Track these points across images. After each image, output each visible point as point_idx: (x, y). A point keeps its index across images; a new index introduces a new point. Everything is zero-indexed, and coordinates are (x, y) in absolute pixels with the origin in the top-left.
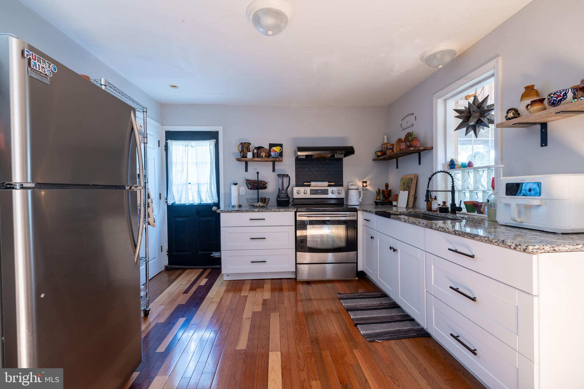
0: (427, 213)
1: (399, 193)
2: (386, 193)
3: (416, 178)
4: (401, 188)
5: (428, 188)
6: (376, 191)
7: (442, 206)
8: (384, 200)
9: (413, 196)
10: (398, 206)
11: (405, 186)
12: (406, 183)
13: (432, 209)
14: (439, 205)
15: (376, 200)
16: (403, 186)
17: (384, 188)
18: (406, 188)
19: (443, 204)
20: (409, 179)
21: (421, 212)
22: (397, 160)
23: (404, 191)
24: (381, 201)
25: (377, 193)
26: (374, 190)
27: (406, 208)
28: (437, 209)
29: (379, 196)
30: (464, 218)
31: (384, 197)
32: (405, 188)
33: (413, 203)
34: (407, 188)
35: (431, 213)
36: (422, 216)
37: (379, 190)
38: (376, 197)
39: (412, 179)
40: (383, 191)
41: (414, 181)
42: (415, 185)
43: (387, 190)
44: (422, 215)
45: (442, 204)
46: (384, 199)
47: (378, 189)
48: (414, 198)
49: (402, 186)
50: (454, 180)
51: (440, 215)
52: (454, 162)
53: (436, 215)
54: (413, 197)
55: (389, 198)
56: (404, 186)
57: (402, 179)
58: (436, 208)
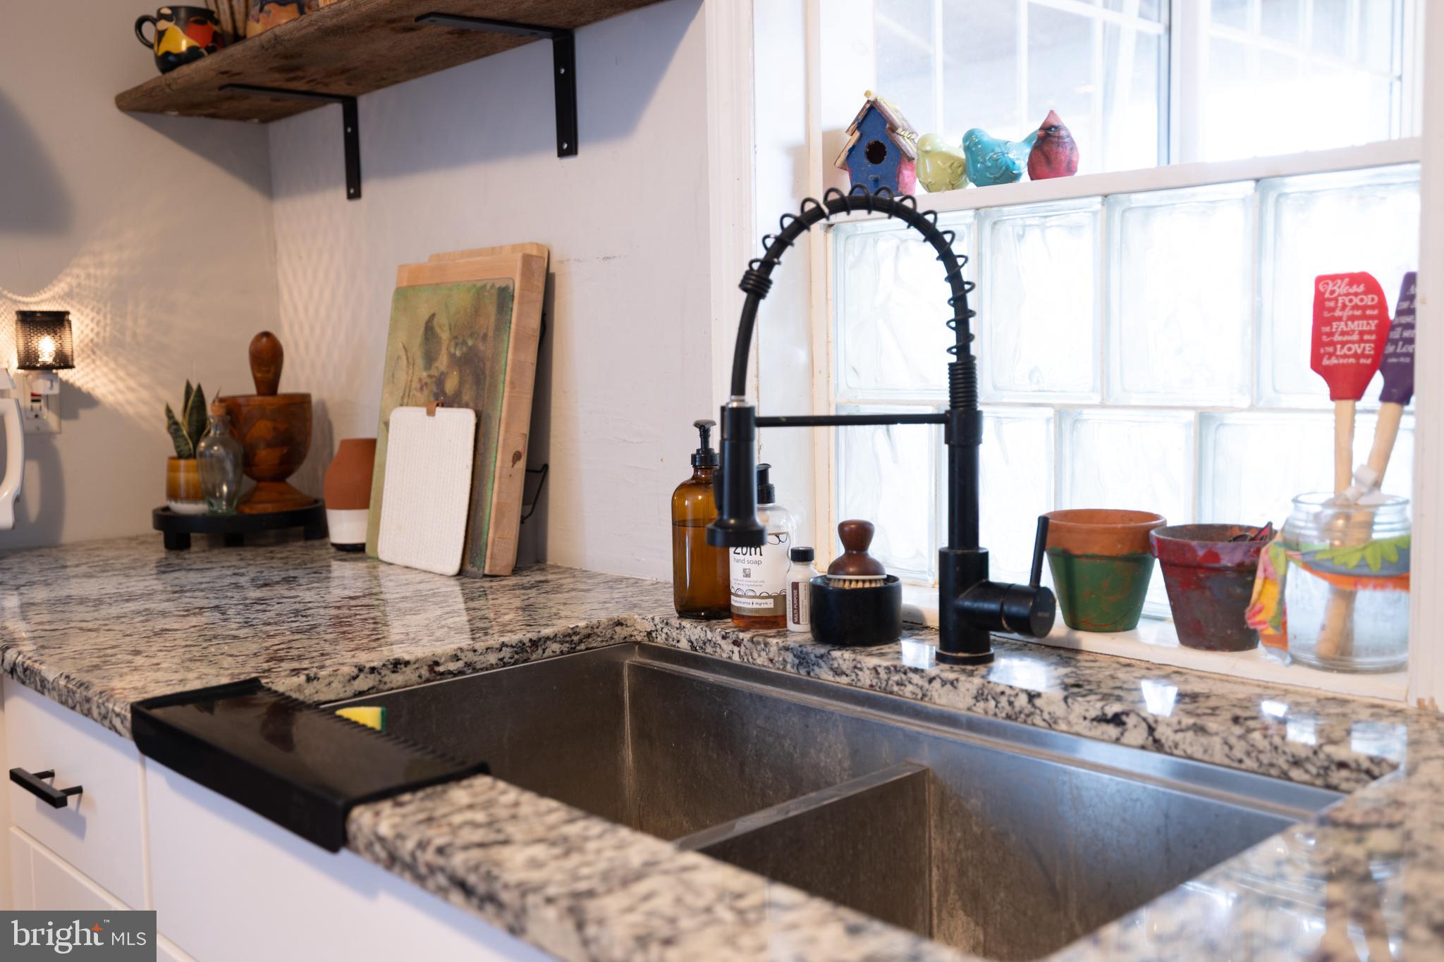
0: (684, 646)
1: (387, 424)
2: (261, 429)
3: (540, 283)
4: (402, 377)
5: (738, 386)
6: (169, 412)
7: (836, 567)
8: (247, 499)
9: (517, 457)
10: (385, 550)
11: (443, 362)
12: (445, 335)
13: (735, 602)
14: (802, 556)
15: (173, 494)
16: (420, 362)
17: (243, 384)
18: (451, 385)
19: (839, 550)
20: (480, 292)
21: (621, 632)
22: (351, 118)
23: (431, 413)
24: (223, 507)
25: (174, 427)
26: (145, 394)
27: (461, 573)
28: (780, 599)
29: (192, 455)
30: (1131, 721)
31: (246, 463)
32: (440, 381)
33: (523, 520)
34: (462, 382)
35: (727, 646)
36: (637, 669)
37: (195, 400)
38: (173, 469)
39: (504, 296)
40: (232, 408)
41: (524, 318)
42: (530, 356)
43: (269, 399)
44: (638, 658)
45: (831, 550)
46: (248, 483)
47: (188, 387)
48: (529, 471)
49: (411, 363)
50: (972, 301)
51: (838, 672)
52: (893, 129)
53: (790, 670)
54: (522, 464)
55: (289, 472)
56: (430, 359)
57: (403, 295)
58: (774, 591)
